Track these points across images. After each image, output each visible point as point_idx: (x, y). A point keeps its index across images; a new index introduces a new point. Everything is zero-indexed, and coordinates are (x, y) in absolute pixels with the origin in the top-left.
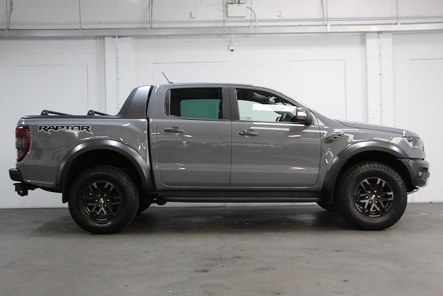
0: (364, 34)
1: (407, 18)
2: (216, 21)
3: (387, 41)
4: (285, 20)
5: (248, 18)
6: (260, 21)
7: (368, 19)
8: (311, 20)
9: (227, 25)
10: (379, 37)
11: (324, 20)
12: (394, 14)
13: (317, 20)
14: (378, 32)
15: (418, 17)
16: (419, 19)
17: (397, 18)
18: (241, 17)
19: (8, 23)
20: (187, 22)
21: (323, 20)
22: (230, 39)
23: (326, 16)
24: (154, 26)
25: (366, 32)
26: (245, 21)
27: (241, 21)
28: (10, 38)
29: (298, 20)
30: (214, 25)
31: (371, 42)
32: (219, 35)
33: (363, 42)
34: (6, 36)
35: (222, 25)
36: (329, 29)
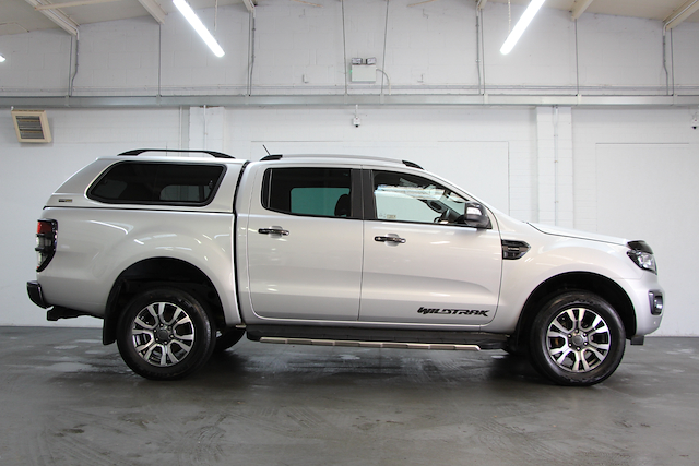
0: (534, 107)
1: (591, 88)
2: (336, 87)
3: (565, 117)
4: (429, 88)
5: (379, 83)
6: (394, 88)
7: (539, 88)
8: (463, 88)
9: (349, 92)
10: (553, 113)
11: (481, 88)
12: (574, 83)
13: (471, 88)
14: (553, 106)
15: (605, 88)
16: (606, 90)
17: (578, 88)
18: (370, 82)
19: (71, 89)
20: (298, 88)
21: (479, 87)
22: (353, 111)
23: (482, 83)
24: (254, 93)
25: (536, 105)
26: (375, 88)
27: (369, 88)
28: (72, 108)
29: (446, 88)
30: (333, 92)
31: (544, 118)
32: (340, 106)
33: (533, 119)
34: (67, 105)
35: (343, 92)
36: (486, 100)
